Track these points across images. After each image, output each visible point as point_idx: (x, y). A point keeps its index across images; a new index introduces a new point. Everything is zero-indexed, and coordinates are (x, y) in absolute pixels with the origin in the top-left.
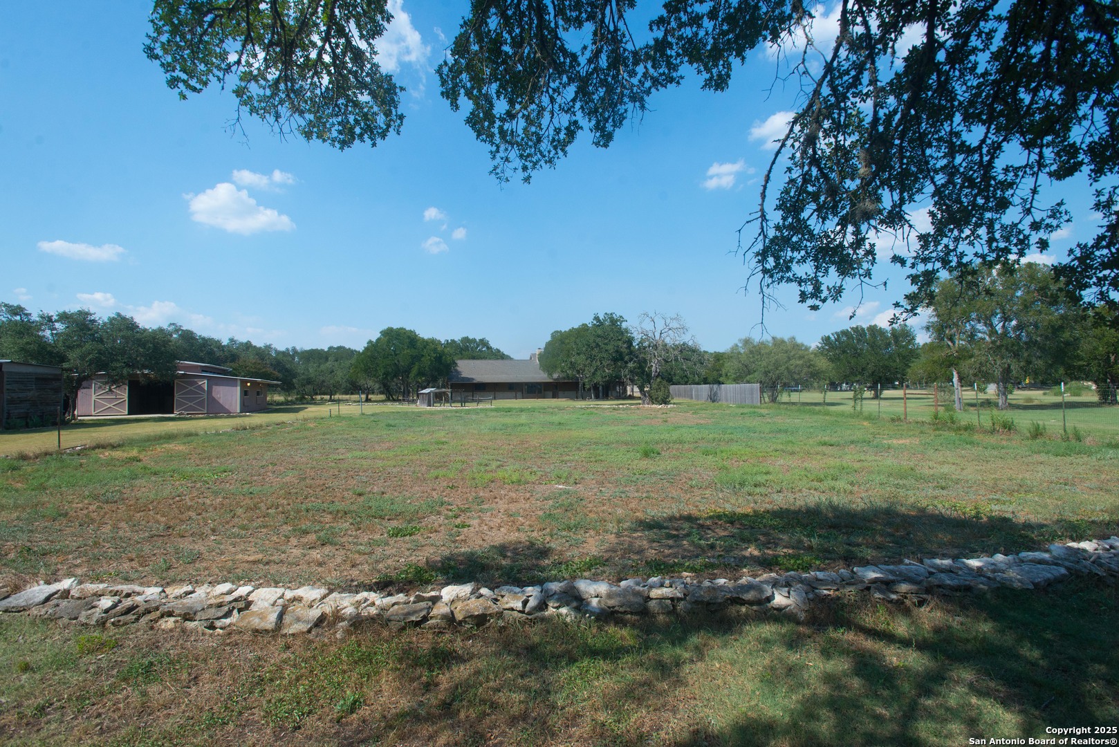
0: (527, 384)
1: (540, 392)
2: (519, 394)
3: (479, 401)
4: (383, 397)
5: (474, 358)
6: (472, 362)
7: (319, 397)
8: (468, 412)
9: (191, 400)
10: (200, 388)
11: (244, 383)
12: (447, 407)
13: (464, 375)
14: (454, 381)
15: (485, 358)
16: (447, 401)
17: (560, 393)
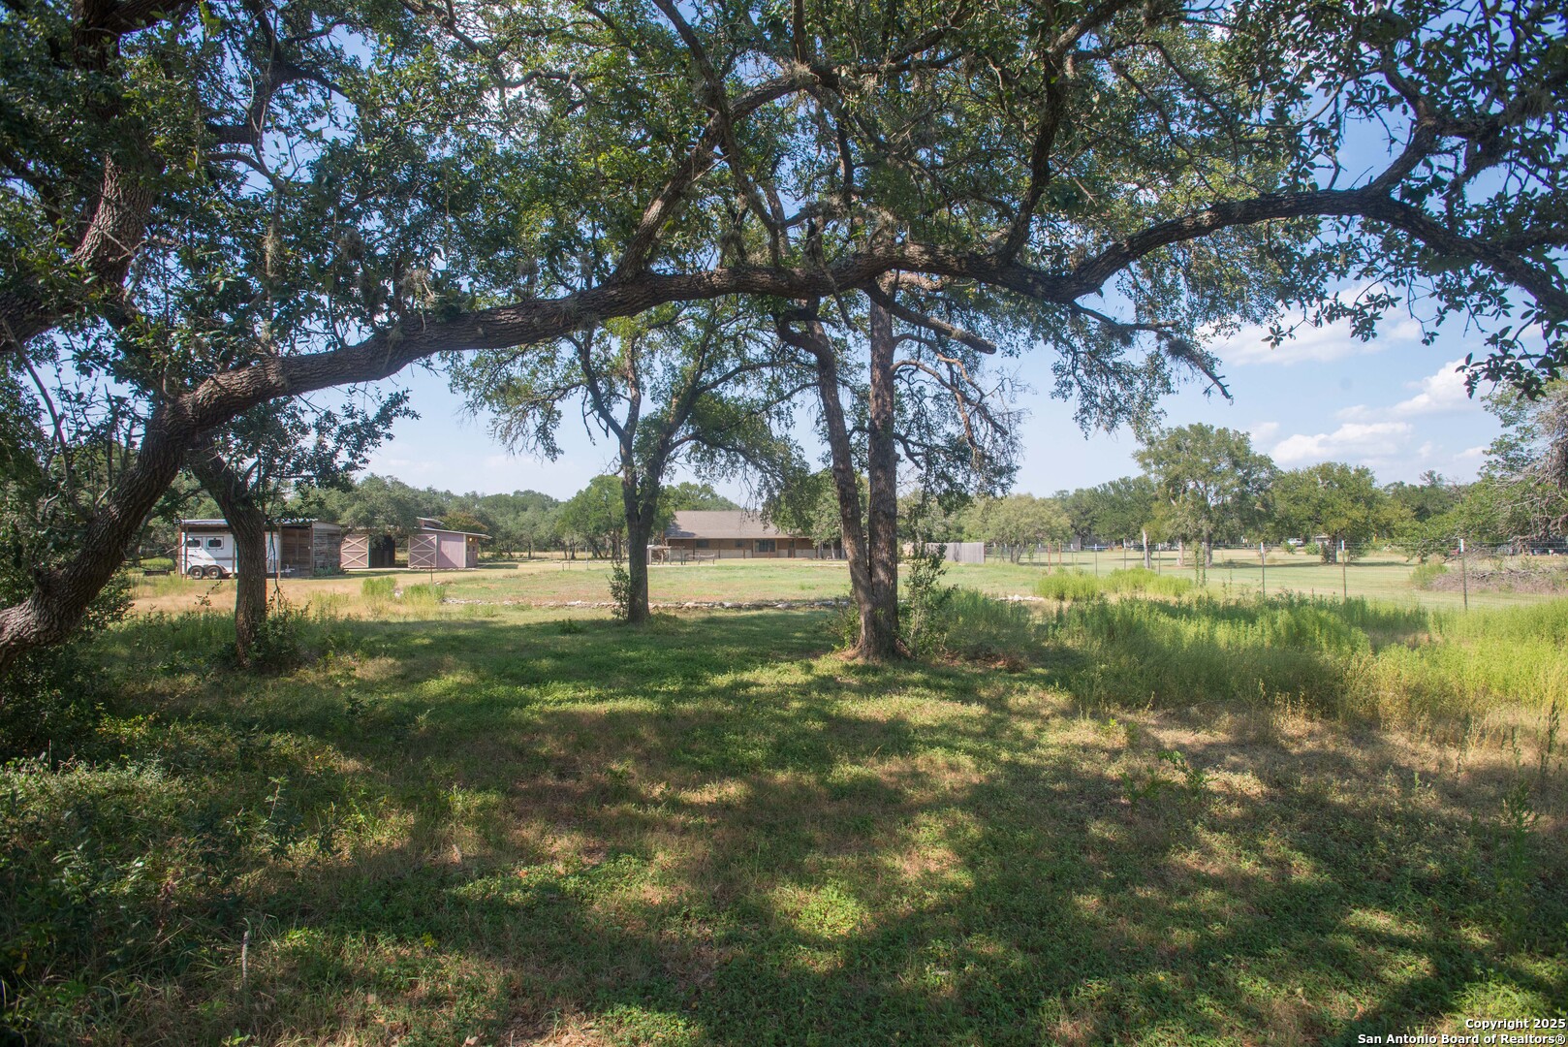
0: (757, 540)
1: (773, 550)
2: (748, 552)
3: (702, 560)
4: (590, 555)
5: (695, 508)
6: (693, 513)
7: (517, 554)
8: (689, 569)
9: (422, 554)
10: (430, 542)
11: (468, 537)
12: (667, 565)
13: (684, 529)
14: (672, 537)
15: (708, 509)
16: (666, 560)
17: (798, 552)
